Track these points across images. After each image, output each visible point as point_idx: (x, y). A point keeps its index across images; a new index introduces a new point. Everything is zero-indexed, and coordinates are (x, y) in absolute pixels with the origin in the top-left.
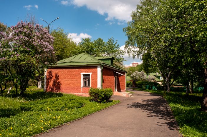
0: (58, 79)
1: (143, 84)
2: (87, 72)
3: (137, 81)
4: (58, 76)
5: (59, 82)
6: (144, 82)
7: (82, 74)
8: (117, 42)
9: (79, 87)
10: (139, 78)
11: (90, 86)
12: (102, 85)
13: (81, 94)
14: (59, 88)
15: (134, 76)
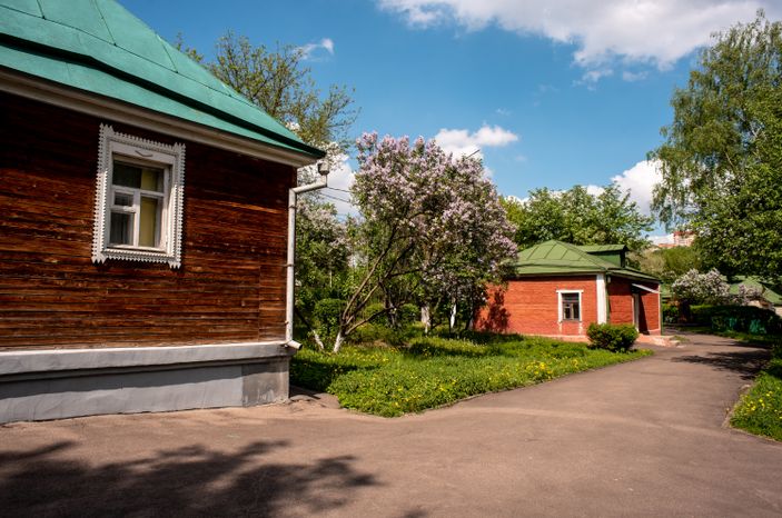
0: (502, 303)
1: (714, 314)
2: (573, 288)
3: (696, 304)
4: (502, 297)
5: (504, 310)
6: (718, 309)
7: (560, 292)
8: (629, 195)
9: (553, 322)
10: (701, 292)
11: (581, 319)
12: (608, 317)
13: (559, 336)
14: (504, 323)
15: (683, 288)
